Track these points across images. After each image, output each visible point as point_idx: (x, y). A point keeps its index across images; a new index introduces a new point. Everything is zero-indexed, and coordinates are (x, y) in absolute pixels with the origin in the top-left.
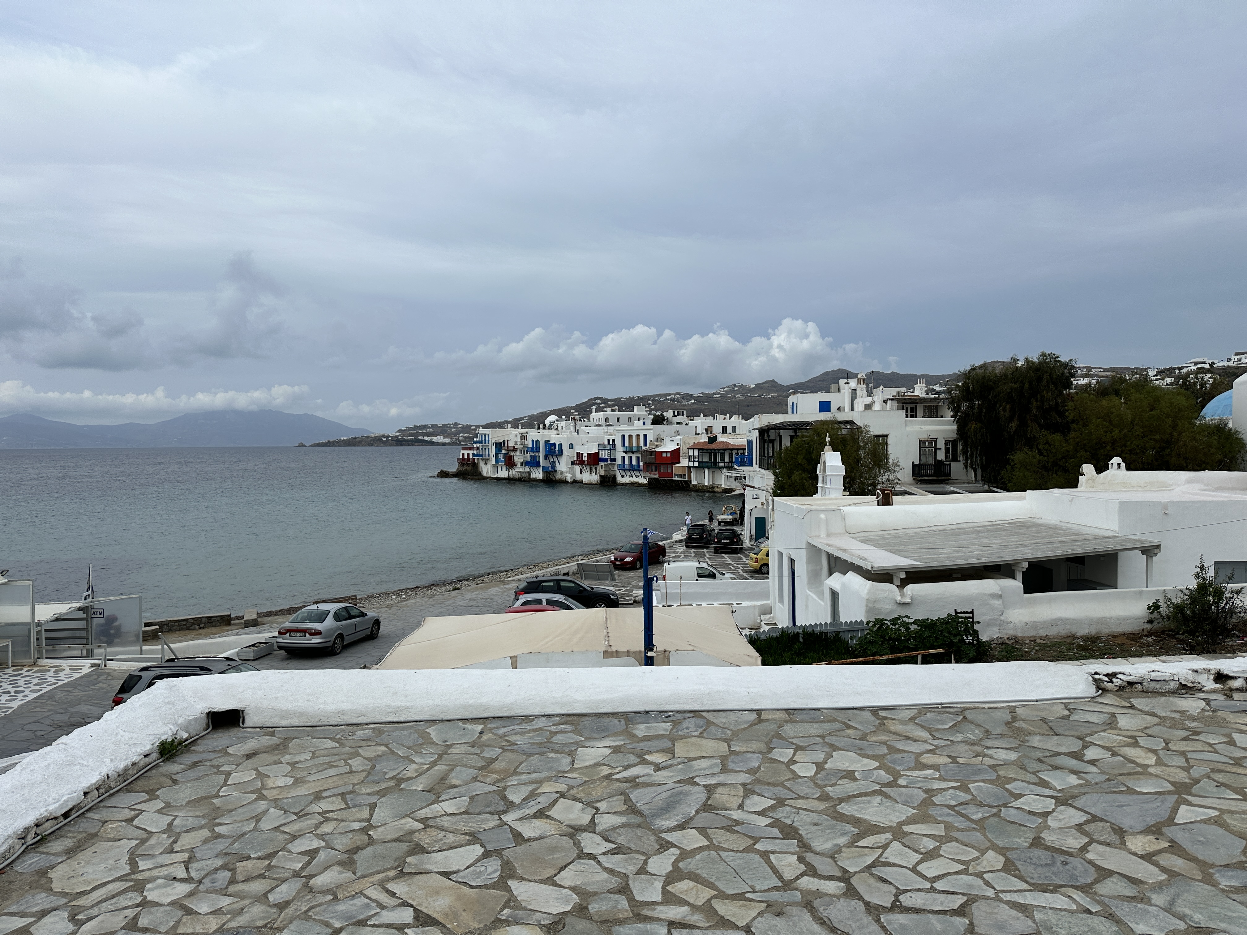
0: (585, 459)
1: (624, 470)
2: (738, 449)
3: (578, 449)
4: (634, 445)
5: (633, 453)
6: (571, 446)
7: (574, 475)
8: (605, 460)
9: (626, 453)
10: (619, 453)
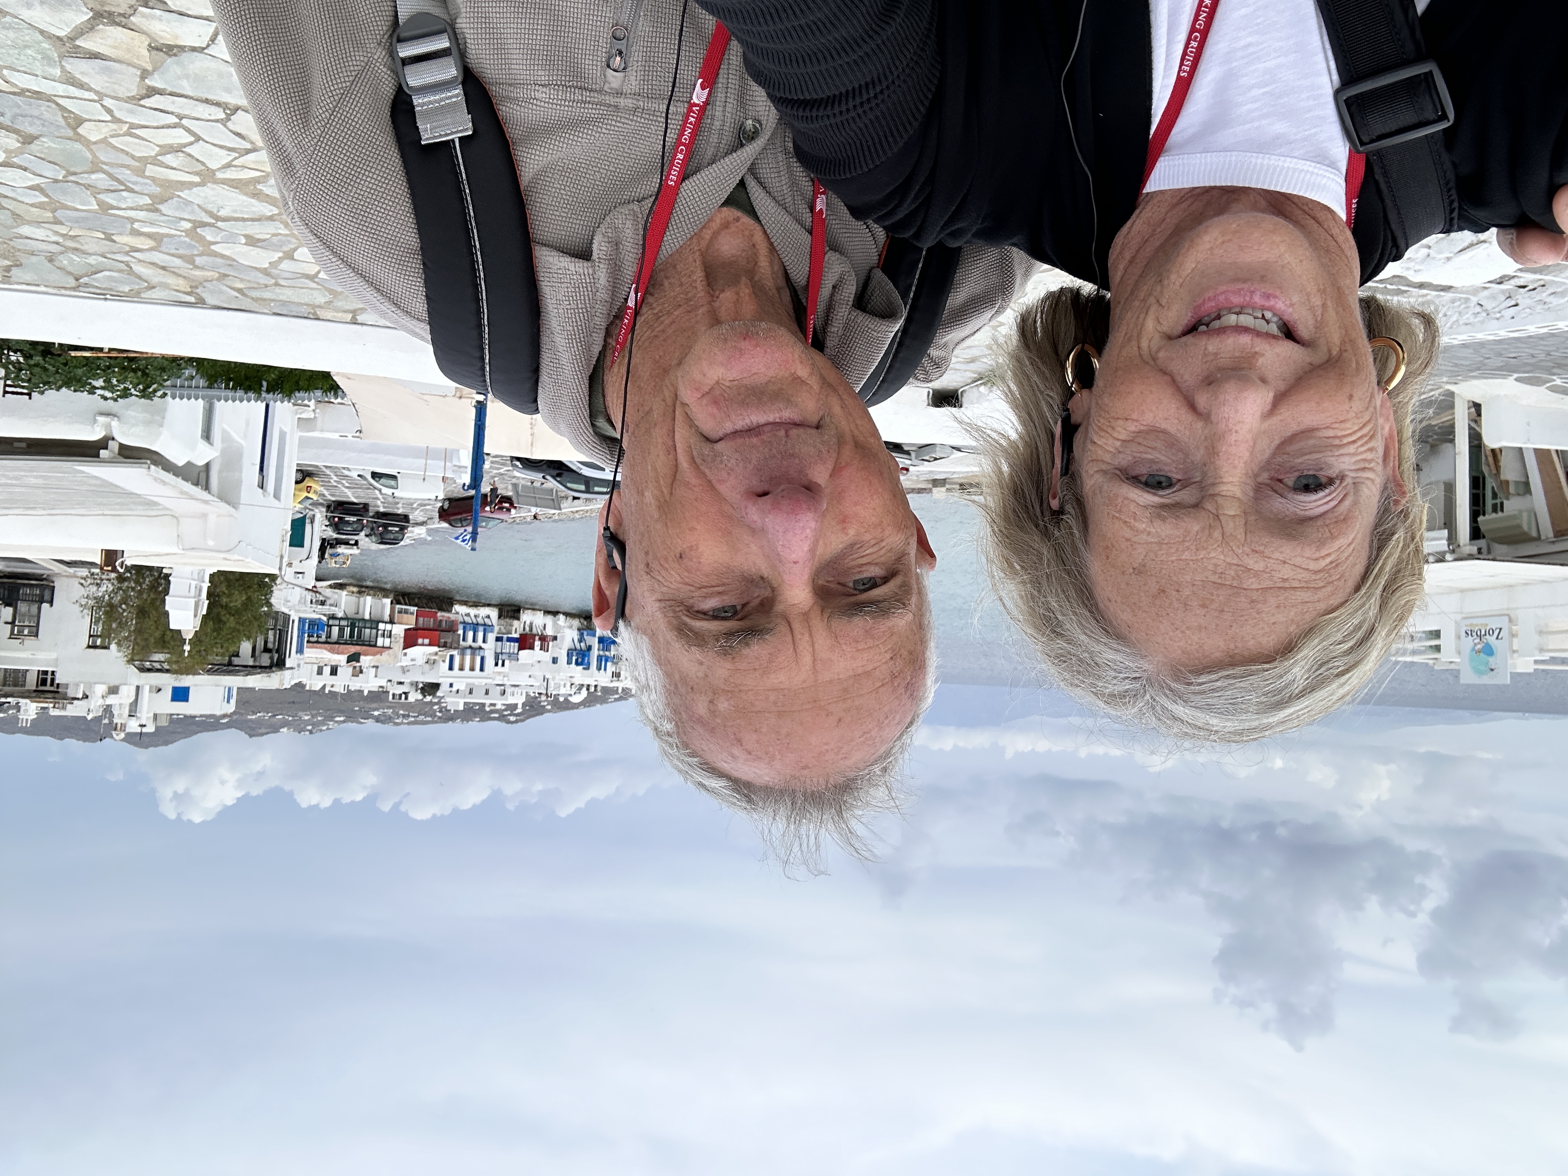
0: (537, 643)
1: (485, 625)
2: (317, 642)
3: (547, 657)
4: (468, 658)
5: (470, 647)
6: (555, 661)
7: (555, 624)
8: (510, 640)
9: (480, 648)
10: (490, 647)
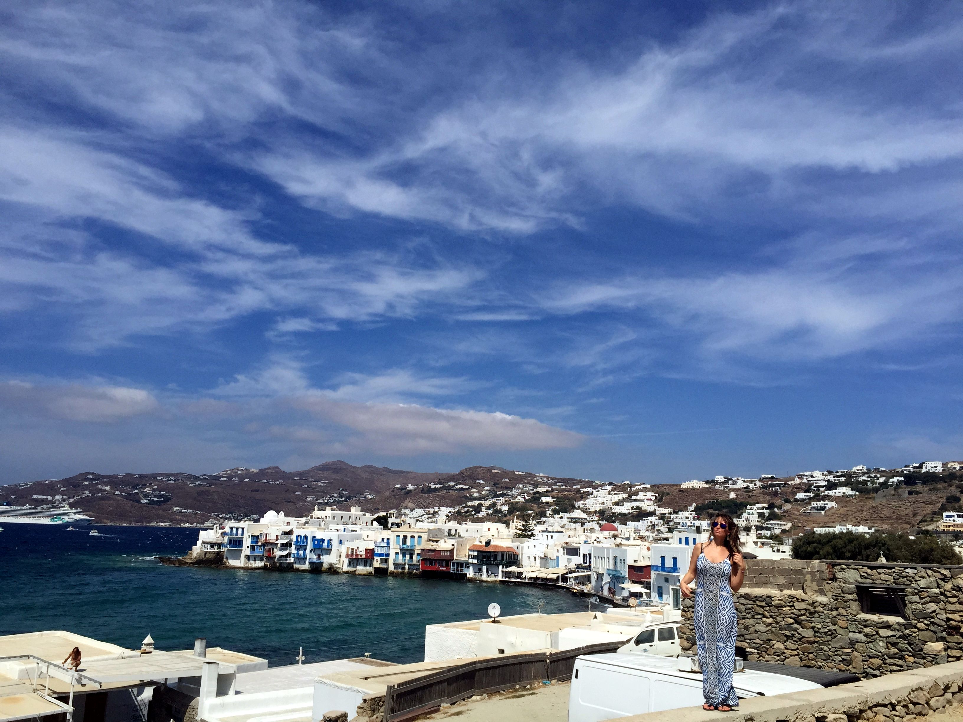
4: (408, 544)
6: (341, 542)
8: (380, 555)
9: (401, 550)
